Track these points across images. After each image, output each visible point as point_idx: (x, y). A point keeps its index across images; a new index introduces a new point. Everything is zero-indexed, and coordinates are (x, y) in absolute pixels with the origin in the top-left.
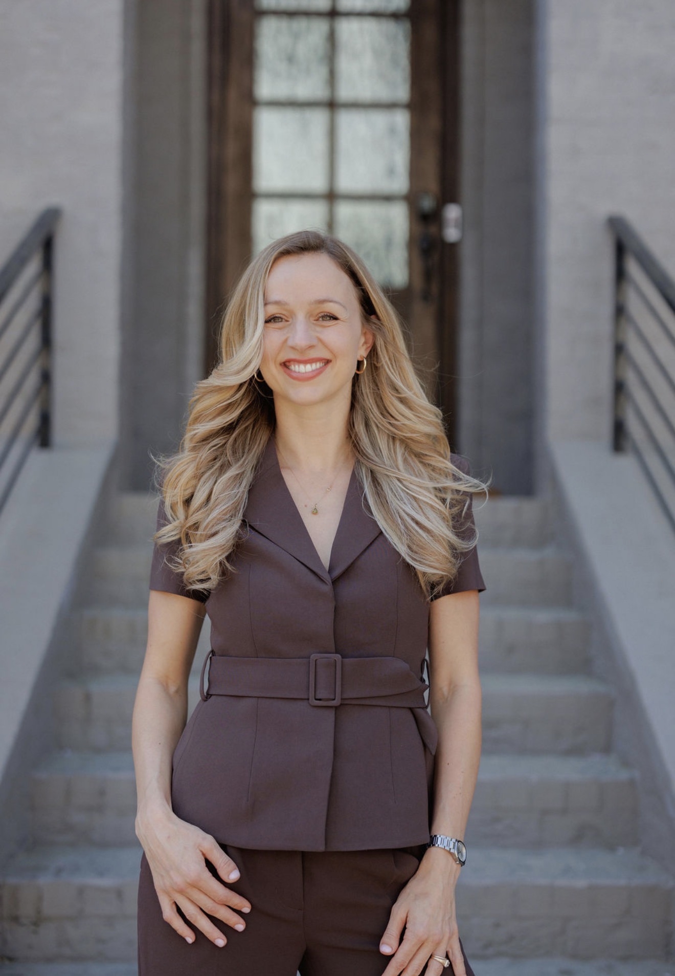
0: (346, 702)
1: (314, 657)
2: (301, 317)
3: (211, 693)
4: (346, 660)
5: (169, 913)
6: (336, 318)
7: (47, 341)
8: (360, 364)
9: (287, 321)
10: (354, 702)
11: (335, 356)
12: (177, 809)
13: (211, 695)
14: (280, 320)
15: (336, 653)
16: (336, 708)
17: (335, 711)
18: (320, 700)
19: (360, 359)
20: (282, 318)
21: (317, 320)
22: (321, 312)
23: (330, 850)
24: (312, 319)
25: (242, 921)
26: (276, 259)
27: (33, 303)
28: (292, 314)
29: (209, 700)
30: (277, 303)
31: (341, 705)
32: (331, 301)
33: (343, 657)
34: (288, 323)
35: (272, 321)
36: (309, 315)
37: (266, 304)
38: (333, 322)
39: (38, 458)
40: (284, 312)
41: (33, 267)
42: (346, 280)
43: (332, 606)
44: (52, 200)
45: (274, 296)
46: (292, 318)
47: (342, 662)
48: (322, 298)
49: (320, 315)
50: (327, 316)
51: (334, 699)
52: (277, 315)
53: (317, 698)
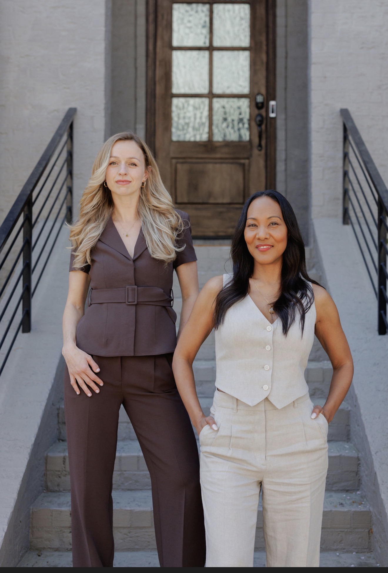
0: (139, 303)
1: (127, 287)
2: (123, 163)
3: (91, 303)
4: (139, 288)
5: (73, 382)
6: (136, 165)
7: (70, 173)
8: (143, 183)
9: (118, 164)
10: (141, 303)
11: (133, 180)
12: (78, 345)
13: (92, 304)
14: (115, 164)
15: (135, 285)
16: (136, 305)
17: (136, 306)
18: (129, 302)
19: (143, 182)
20: (116, 163)
21: (129, 165)
22: (131, 162)
23: (135, 356)
24: (127, 164)
25: (102, 382)
26: (117, 141)
27: (64, 155)
28: (120, 161)
29: (91, 306)
30: (115, 157)
31: (137, 304)
32: (134, 158)
33: (138, 287)
34: (118, 165)
35: (112, 164)
36: (126, 163)
37: (111, 157)
38: (134, 166)
39: (67, 227)
40: (117, 161)
41: (65, 138)
42: (140, 151)
43: (133, 268)
44: (73, 105)
45: (114, 154)
46: (120, 163)
47: (137, 289)
48: (131, 157)
49: (130, 163)
50: (133, 164)
51: (134, 302)
52: (115, 162)
53: (129, 301)
